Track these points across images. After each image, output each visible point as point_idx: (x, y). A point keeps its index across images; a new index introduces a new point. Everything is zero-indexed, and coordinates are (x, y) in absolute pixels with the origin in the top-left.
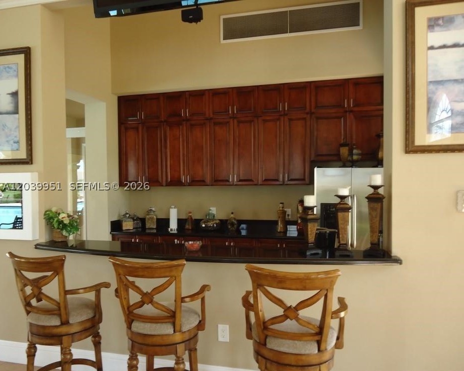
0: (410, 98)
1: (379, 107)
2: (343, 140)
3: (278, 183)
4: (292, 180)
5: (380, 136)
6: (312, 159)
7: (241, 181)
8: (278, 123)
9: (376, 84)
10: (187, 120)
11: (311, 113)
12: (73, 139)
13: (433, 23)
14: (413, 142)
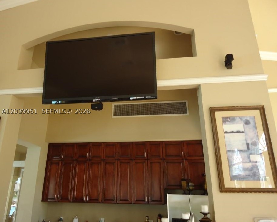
0: (219, 159)
1: (201, 158)
2: (183, 176)
3: (144, 202)
4: (153, 201)
5: (204, 175)
6: (165, 188)
7: (121, 200)
8: (144, 164)
9: (198, 145)
10: (90, 160)
11: (164, 159)
12: (16, 168)
13: (225, 120)
14: (224, 185)
